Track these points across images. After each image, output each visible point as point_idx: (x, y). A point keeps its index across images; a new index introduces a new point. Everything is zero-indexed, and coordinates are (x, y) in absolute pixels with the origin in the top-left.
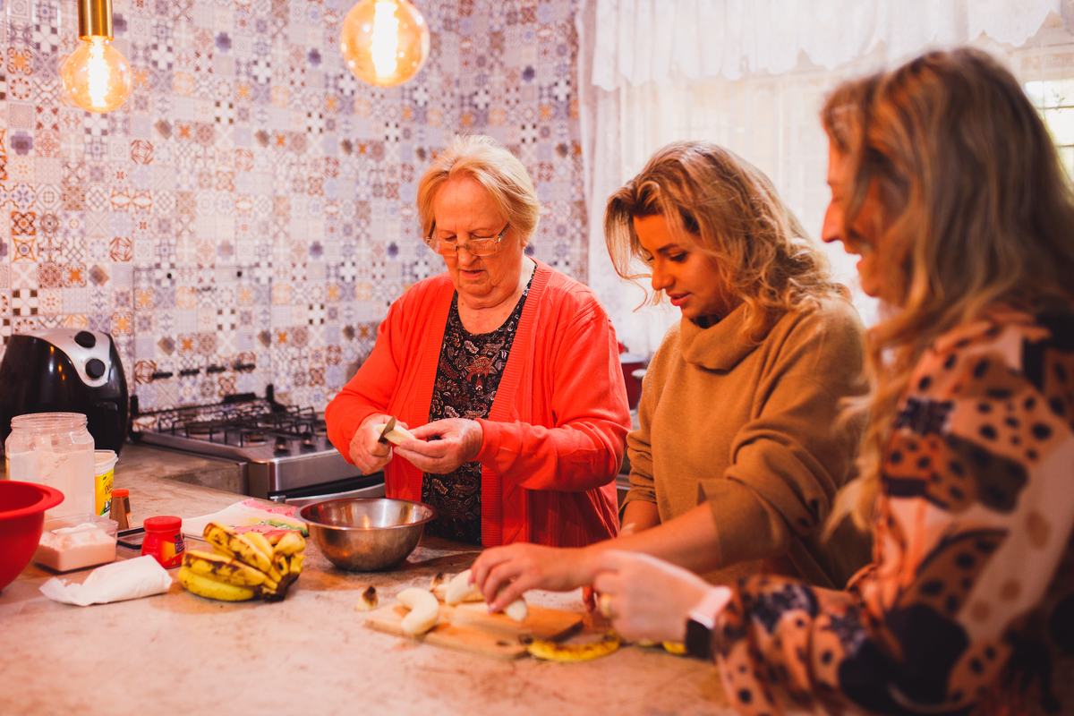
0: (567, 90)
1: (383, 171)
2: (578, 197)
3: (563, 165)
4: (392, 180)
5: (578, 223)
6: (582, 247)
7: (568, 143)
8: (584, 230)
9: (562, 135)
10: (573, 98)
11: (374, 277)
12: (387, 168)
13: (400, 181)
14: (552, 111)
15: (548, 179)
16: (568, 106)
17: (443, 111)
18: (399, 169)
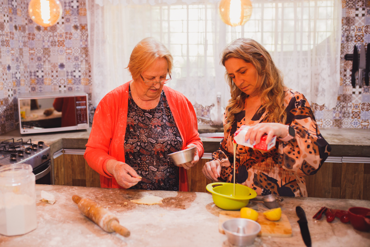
0: (77, 4)
1: (4, 35)
2: (84, 46)
3: (77, 34)
4: (7, 39)
5: (84, 56)
6: (86, 65)
7: (78, 25)
8: (86, 58)
9: (76, 22)
10: (80, 8)
11: (4, 80)
12: (5, 34)
13: (10, 39)
14: (71, 12)
15: (70, 39)
16: (78, 11)
17: (22, 10)
18: (9, 34)
